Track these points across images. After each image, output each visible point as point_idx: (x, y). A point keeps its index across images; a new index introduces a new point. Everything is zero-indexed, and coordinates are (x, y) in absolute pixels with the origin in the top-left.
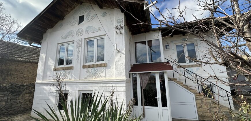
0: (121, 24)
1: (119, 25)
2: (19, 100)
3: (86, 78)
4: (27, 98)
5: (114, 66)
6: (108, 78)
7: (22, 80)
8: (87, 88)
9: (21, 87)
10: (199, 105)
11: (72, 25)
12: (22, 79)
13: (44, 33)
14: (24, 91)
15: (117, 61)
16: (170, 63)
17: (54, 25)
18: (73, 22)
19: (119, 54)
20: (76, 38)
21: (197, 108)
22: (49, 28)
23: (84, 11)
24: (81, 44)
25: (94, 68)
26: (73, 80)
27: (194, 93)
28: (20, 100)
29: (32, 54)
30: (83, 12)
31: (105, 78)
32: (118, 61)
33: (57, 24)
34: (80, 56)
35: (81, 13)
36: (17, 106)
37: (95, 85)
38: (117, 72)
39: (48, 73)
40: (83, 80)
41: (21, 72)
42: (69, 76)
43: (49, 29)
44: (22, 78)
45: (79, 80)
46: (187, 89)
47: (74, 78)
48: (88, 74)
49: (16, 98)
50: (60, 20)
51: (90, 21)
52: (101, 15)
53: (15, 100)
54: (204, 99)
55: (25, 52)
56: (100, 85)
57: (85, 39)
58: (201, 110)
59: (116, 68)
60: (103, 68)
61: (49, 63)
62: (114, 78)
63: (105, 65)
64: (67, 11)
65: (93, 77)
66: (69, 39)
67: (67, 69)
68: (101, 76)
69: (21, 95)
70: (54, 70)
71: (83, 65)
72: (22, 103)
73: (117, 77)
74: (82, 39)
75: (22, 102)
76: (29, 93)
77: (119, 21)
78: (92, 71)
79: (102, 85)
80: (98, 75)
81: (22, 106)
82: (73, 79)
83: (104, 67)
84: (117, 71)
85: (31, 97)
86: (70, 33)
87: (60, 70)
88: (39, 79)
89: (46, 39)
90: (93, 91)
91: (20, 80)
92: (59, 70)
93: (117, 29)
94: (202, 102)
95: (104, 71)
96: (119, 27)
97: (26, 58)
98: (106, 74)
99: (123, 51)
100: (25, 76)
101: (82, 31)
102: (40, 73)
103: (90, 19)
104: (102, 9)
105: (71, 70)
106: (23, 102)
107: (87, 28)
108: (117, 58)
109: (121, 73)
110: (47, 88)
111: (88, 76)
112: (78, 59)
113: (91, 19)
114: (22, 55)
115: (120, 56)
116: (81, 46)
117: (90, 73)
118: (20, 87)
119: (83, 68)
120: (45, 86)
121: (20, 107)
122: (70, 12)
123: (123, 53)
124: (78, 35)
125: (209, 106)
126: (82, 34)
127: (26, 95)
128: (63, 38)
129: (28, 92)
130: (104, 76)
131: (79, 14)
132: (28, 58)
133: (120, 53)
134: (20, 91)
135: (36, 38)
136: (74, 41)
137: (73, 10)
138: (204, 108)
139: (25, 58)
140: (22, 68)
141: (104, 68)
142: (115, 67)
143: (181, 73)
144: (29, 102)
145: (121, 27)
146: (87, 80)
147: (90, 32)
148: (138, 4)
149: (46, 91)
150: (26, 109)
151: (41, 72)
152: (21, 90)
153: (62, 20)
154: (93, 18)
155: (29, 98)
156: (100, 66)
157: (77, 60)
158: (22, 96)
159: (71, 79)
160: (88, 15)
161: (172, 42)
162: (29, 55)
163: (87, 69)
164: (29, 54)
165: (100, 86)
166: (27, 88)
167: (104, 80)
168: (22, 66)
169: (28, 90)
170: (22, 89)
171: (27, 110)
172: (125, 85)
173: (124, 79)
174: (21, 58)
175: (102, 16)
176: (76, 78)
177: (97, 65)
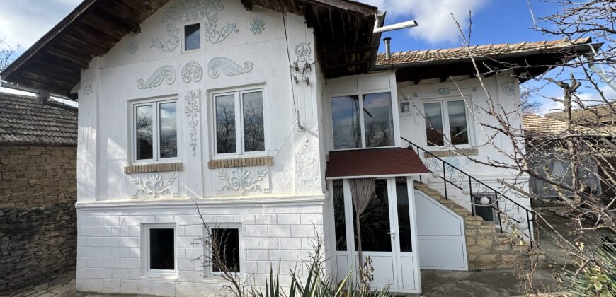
0: (307, 58)
1: (300, 59)
2: (31, 250)
3: (219, 193)
4: (52, 242)
5: (293, 165)
6: (277, 194)
7: (25, 193)
8: (225, 218)
9: (34, 217)
10: (471, 241)
11: (165, 48)
12: (26, 190)
13: (82, 70)
14: (41, 225)
15: (300, 152)
16: (415, 148)
17: (111, 47)
18: (169, 41)
19: (305, 137)
20: (181, 88)
21: (467, 246)
22: (96, 55)
23: (198, 12)
24: (198, 104)
25: (239, 169)
26: (185, 197)
27: (463, 216)
28: (36, 250)
29: (39, 118)
30: (196, 15)
31: (270, 192)
32: (303, 153)
33: (117, 44)
34: (198, 136)
35: (190, 15)
36: (30, 266)
37: (246, 211)
38: (300, 178)
39: (112, 180)
40: (213, 198)
41: (18, 173)
42: (173, 189)
43: (95, 58)
44: (24, 188)
45: (201, 198)
46: (449, 207)
47: (188, 193)
48: (225, 183)
49: (25, 245)
50: (128, 32)
51: (218, 42)
52: (250, 26)
53: (21, 252)
54: (482, 227)
55: (20, 117)
56: (259, 210)
57: (209, 91)
58: (474, 249)
59: (299, 171)
60: (263, 168)
61: (109, 151)
62: (292, 193)
63: (270, 161)
64: (148, 8)
65: (238, 189)
66: (163, 89)
67: (166, 171)
68: (258, 188)
69: (36, 237)
70: (127, 173)
71: (208, 160)
72: (42, 255)
73: (300, 192)
74: (200, 91)
75: (41, 253)
76: (55, 229)
77: (300, 48)
78: (236, 175)
79: (263, 210)
80: (252, 186)
81: (43, 264)
82: (186, 195)
83: (267, 167)
84: (301, 175)
85: (64, 237)
86: (164, 73)
87: (145, 172)
88: (87, 196)
89: (90, 86)
90: (240, 223)
91: (20, 194)
92: (141, 172)
93: (297, 69)
94: (478, 233)
95: (268, 175)
96: (301, 65)
97: (30, 133)
98: (274, 183)
99: (315, 129)
100: (32, 181)
101: (199, 69)
102: (86, 180)
103: (217, 36)
104: (251, 9)
105: (177, 172)
106: (43, 252)
107: (212, 60)
108: (298, 147)
109: (311, 180)
110: (112, 218)
111: (226, 188)
112: (194, 146)
113: (222, 38)
114: (15, 125)
115: (307, 141)
116: (200, 110)
117: (230, 182)
118: (29, 217)
119: (210, 168)
120: (106, 214)
121: (37, 266)
122: (156, 10)
123: (313, 134)
124: (188, 81)
125: (490, 242)
126: (199, 78)
127: (49, 234)
128: (143, 86)
129: (53, 226)
130: (268, 187)
131: (184, 19)
132: (33, 135)
133: (307, 134)
134: (30, 227)
135: (59, 82)
136: (177, 95)
137: (164, 6)
138: (481, 246)
139: (25, 133)
140: (20, 161)
141: (265, 169)
142: (296, 167)
143: (437, 173)
144: (60, 250)
145: (308, 66)
146: (225, 198)
147: (221, 72)
148: (360, 14)
149: (112, 225)
150: (55, 269)
151: (88, 178)
152: (34, 224)
153: (132, 33)
154: (226, 34)
155: (57, 242)
156: (255, 163)
157: (192, 148)
158: (39, 239)
159: (179, 194)
160: (211, 25)
161: (416, 95)
162: (33, 123)
163: (221, 170)
164: (33, 119)
165: (259, 212)
166: (48, 216)
167: (269, 198)
168: (19, 156)
169: (51, 222)
170: (36, 221)
171: (57, 272)
172: (321, 209)
173: (320, 196)
174: (15, 134)
175: (251, 30)
176: (192, 192)
177: (247, 162)
